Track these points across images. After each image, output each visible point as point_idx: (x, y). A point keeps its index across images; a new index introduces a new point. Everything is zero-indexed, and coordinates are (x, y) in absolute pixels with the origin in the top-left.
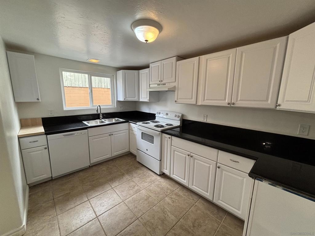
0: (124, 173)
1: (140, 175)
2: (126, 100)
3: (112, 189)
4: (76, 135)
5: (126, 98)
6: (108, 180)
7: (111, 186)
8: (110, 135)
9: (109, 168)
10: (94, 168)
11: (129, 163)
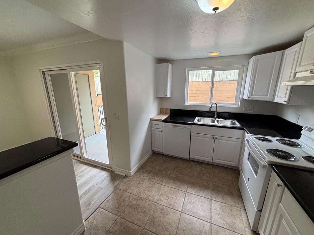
0: (210, 187)
1: (225, 205)
2: (250, 99)
3: (185, 192)
4: (181, 127)
5: (252, 95)
6: (190, 182)
7: (187, 189)
8: (213, 138)
9: (202, 172)
10: (192, 163)
11: (227, 180)
